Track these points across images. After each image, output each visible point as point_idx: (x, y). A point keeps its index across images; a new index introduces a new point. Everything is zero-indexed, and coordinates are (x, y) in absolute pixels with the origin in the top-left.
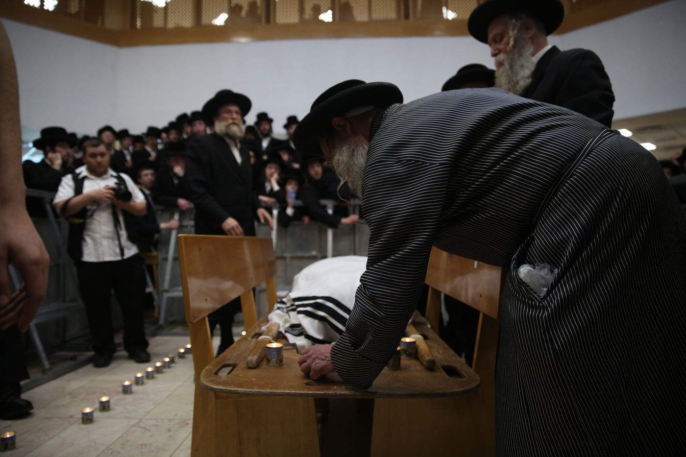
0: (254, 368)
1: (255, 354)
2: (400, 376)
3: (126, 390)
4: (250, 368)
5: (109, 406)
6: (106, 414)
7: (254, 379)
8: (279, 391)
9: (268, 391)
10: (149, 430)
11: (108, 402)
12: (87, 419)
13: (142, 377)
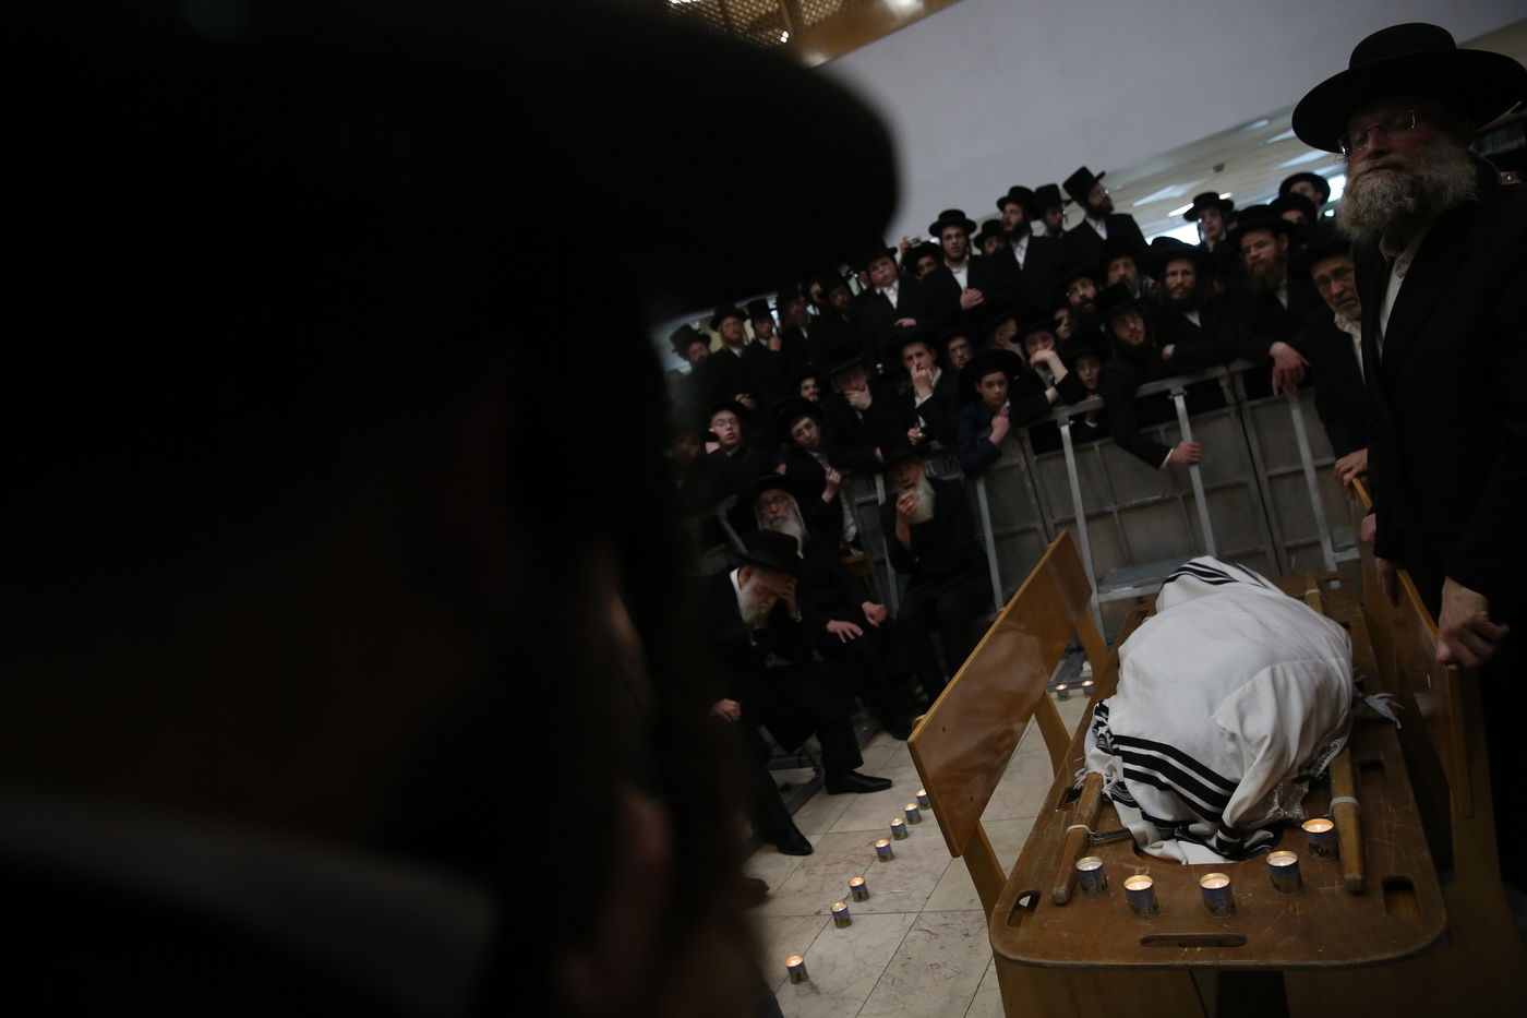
0: (1063, 905)
1: (1062, 881)
2: (1298, 913)
3: (885, 855)
4: (1058, 905)
5: (866, 892)
6: (864, 905)
7: (1066, 935)
8: (1101, 963)
9: (1086, 962)
10: (937, 936)
11: (863, 885)
12: (842, 920)
13: (902, 825)
